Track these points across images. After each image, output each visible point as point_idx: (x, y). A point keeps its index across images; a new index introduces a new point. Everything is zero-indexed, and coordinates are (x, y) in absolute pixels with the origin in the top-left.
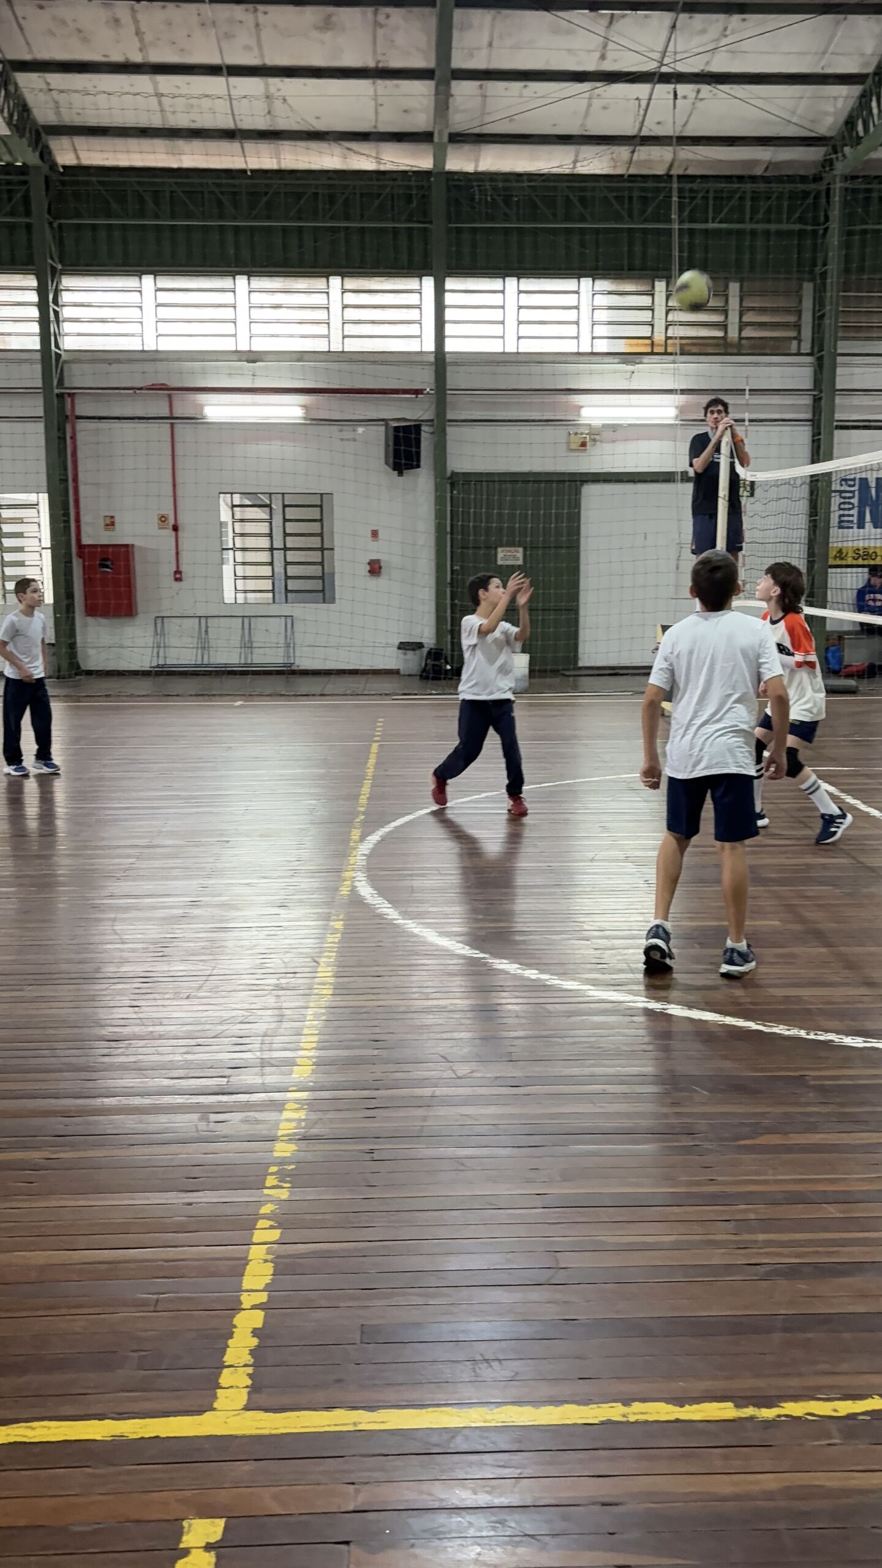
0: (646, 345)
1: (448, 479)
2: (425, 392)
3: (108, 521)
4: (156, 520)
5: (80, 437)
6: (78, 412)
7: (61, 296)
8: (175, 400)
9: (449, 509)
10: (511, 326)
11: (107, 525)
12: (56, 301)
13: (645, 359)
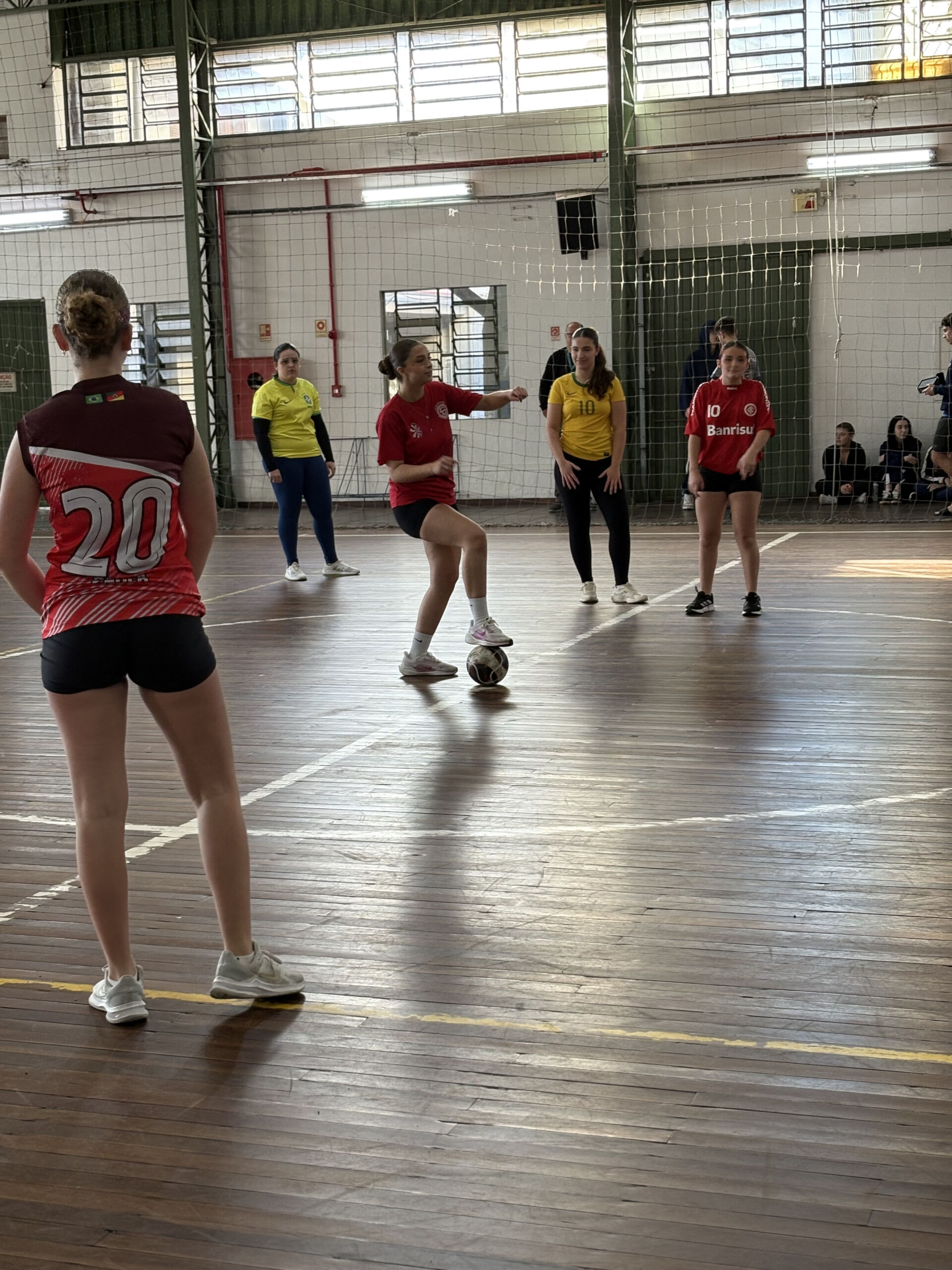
0: (894, 70)
1: (641, 261)
2: (604, 155)
3: (264, 332)
4: (313, 327)
5: (229, 234)
6: (228, 209)
7: (213, 75)
8: (332, 186)
9: (641, 298)
10: (719, 62)
11: (262, 335)
12: (202, 83)
13: (893, 89)
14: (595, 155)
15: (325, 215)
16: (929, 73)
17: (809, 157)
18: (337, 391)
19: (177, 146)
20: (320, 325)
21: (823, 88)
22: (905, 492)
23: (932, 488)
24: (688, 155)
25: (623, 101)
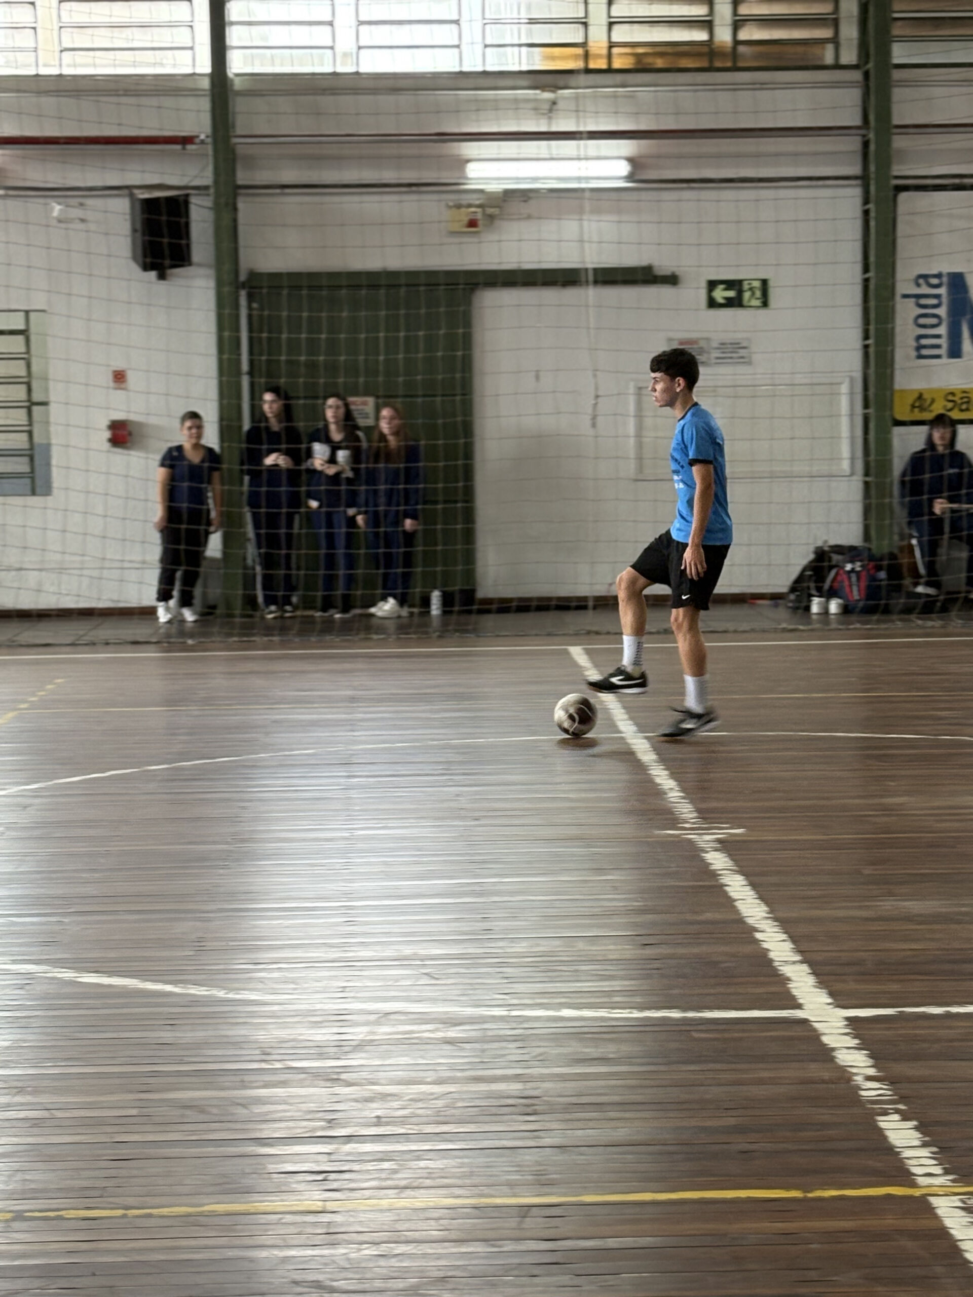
0: (576, 57)
1: (243, 285)
2: (197, 141)
9: (246, 335)
10: (345, 31)
13: (575, 80)
14: (186, 141)
16: (617, 64)
17: (468, 161)
21: (485, 73)
25: (228, 71)
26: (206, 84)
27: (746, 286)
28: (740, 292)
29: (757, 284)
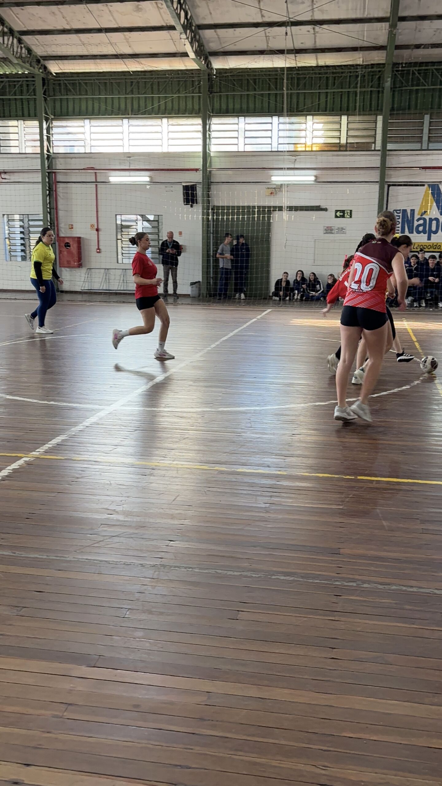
0: (303, 147)
1: (210, 209)
2: (199, 170)
3: (71, 227)
4: (89, 227)
5: (58, 190)
6: (58, 180)
7: (52, 130)
8: (98, 174)
9: (212, 223)
10: (241, 140)
11: (70, 228)
12: (48, 132)
13: (302, 154)
14: (197, 170)
15: (95, 185)
16: (314, 149)
17: (272, 176)
18: (98, 251)
19: (39, 156)
20: (92, 226)
21: (278, 151)
22: (302, 296)
23: (311, 295)
24: (230, 172)
25: (208, 151)
26: (201, 154)
27: (346, 212)
28: (344, 213)
29: (349, 211)
